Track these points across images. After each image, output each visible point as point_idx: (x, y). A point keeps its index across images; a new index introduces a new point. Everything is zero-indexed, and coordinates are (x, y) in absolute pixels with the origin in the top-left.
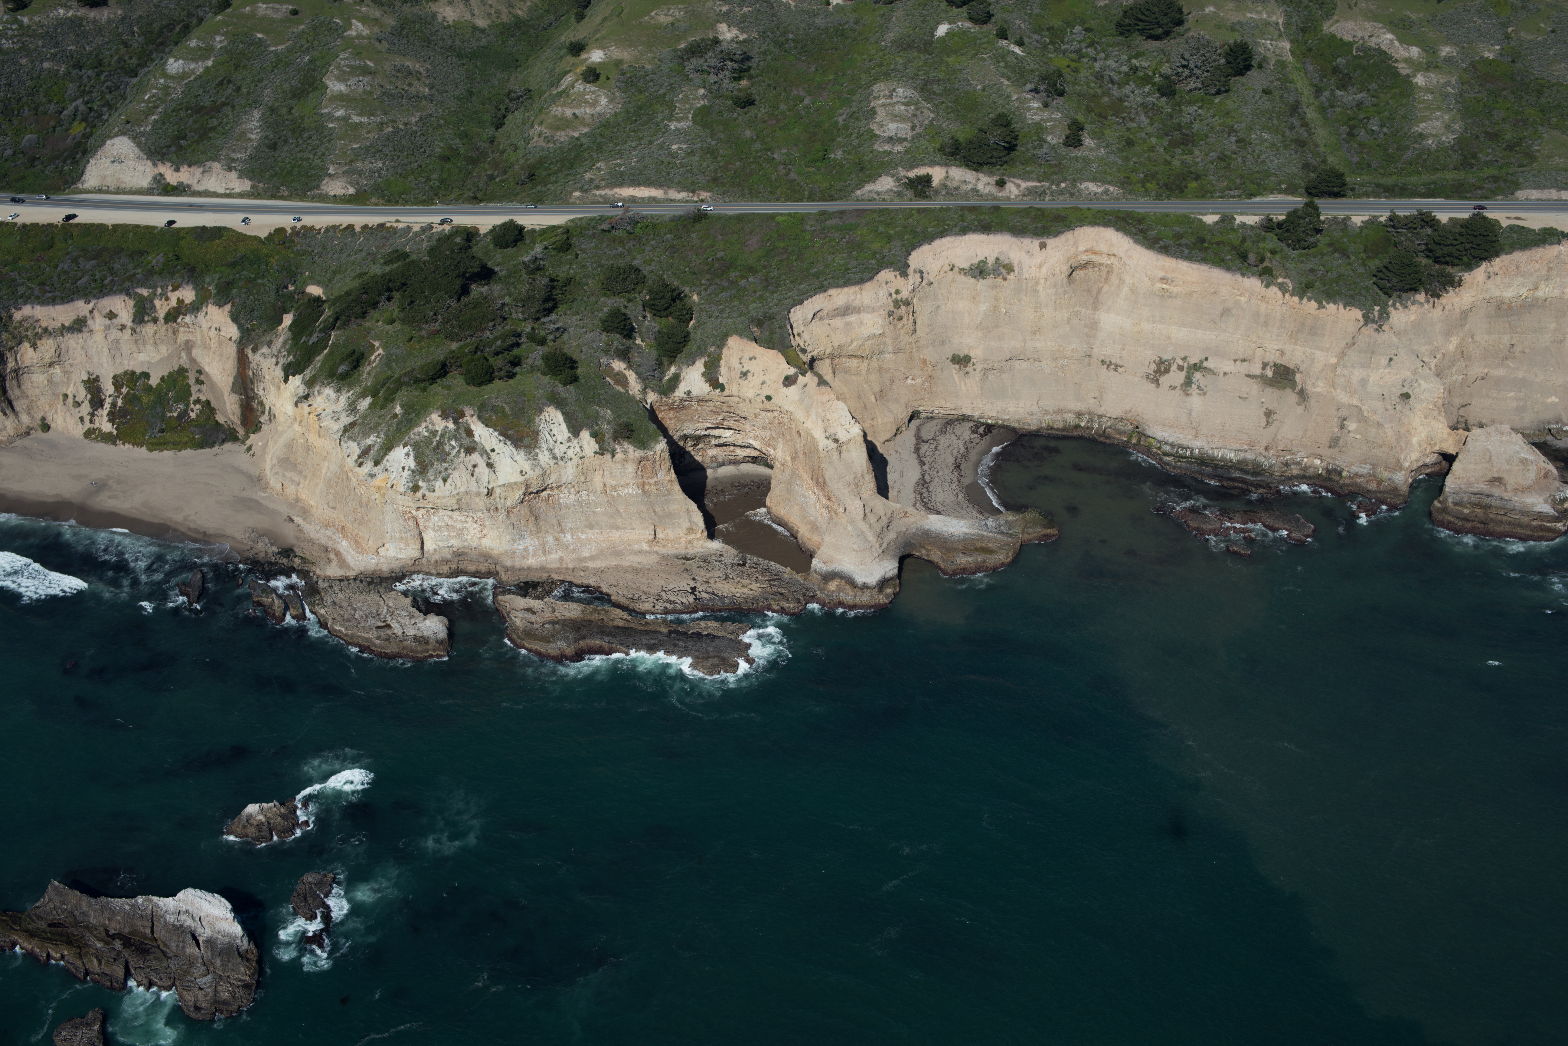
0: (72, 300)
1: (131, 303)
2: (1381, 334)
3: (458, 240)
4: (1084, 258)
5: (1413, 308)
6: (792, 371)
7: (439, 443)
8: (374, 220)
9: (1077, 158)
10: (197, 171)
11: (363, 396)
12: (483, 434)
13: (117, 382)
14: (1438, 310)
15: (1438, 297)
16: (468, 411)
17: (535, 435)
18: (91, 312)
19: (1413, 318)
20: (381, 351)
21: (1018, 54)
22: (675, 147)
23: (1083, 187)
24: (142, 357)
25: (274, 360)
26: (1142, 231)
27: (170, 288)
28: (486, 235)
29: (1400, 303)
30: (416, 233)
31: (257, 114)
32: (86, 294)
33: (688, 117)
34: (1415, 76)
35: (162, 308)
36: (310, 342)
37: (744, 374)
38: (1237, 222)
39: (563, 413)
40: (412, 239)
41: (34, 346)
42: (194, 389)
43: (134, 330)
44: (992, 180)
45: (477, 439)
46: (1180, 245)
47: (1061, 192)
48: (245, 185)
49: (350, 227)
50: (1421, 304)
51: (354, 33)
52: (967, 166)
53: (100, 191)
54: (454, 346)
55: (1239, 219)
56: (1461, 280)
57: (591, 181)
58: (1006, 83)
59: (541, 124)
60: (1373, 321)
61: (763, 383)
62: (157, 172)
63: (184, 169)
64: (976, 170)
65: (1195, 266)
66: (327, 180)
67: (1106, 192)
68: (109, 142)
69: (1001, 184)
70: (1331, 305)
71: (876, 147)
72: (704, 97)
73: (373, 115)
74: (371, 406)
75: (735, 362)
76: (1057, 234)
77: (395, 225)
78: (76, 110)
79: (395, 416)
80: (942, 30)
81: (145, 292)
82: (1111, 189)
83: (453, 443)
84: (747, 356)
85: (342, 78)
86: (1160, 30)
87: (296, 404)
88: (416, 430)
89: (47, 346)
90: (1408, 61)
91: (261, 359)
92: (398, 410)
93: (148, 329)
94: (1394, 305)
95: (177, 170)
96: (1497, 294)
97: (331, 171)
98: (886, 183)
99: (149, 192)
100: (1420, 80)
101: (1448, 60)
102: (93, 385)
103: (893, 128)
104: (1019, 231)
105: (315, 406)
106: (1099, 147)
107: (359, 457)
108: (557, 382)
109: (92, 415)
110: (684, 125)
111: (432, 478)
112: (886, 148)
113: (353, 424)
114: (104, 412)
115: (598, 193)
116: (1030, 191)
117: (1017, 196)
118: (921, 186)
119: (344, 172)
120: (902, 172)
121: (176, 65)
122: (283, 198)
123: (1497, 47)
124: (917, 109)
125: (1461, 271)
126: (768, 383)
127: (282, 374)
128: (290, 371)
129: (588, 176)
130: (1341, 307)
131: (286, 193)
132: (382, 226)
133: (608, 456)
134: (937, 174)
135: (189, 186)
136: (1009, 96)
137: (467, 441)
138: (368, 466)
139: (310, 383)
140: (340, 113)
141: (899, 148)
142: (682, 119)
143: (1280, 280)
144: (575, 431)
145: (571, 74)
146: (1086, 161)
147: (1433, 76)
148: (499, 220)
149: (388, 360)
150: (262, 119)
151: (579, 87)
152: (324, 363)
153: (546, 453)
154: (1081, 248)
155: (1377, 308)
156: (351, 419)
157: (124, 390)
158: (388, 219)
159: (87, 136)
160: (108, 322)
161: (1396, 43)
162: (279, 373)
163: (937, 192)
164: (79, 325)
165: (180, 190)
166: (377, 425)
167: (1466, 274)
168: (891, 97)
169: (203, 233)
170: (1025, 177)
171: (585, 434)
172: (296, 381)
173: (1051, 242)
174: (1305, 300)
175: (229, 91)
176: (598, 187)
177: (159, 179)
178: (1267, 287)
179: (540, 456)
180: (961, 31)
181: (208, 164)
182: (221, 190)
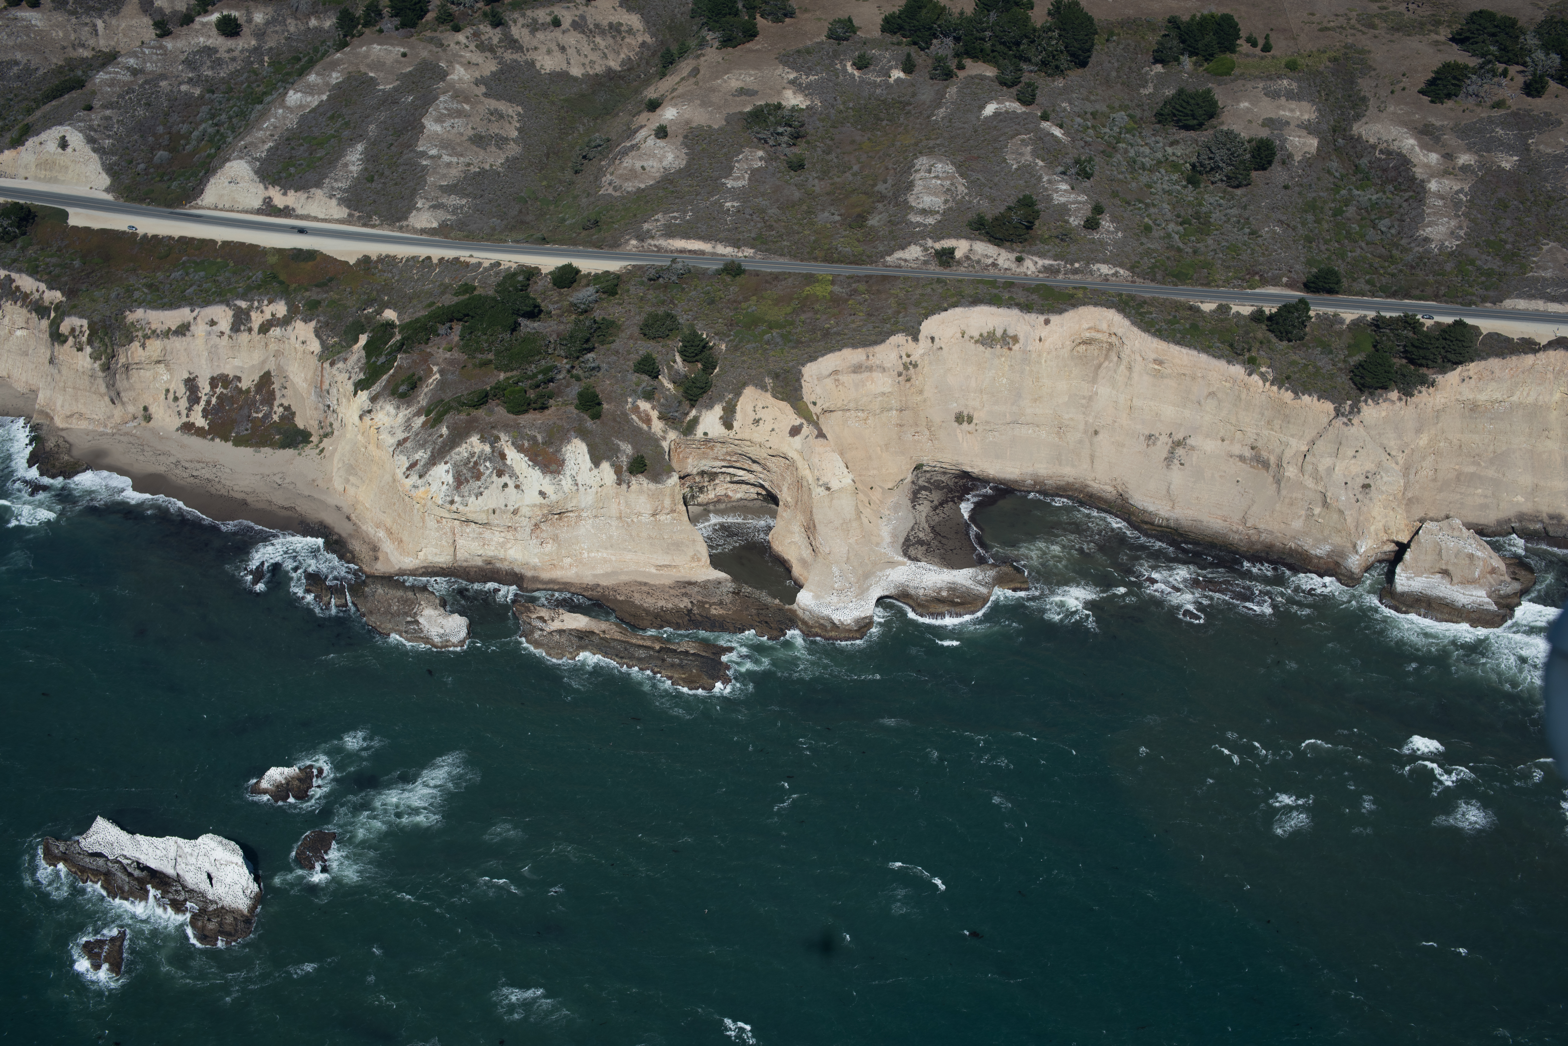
0: (179, 307)
1: (230, 313)
2: (1350, 427)
3: (520, 278)
4: (1086, 335)
5: (1384, 405)
6: (798, 421)
7: (476, 463)
8: (449, 254)
9: (1093, 241)
10: (302, 196)
11: (418, 414)
12: (515, 458)
13: (214, 382)
14: (1411, 408)
15: (1411, 395)
16: (504, 437)
17: (561, 463)
18: (195, 319)
19: (1384, 414)
20: (438, 376)
21: (1056, 137)
22: (728, 204)
23: (1095, 268)
24: (237, 362)
25: (347, 375)
26: (1141, 314)
27: (266, 302)
28: (546, 275)
29: (1373, 400)
30: (485, 268)
31: (360, 147)
32: (192, 304)
33: (744, 177)
34: (1429, 182)
35: (257, 319)
36: (379, 363)
37: (757, 422)
38: (1233, 311)
39: (588, 445)
40: (482, 273)
41: (143, 346)
42: (278, 394)
43: (230, 337)
44: (1013, 256)
45: (509, 462)
46: (1174, 330)
47: (1075, 272)
48: (342, 212)
49: (429, 258)
50: (1393, 402)
51: (456, 78)
52: (990, 241)
53: (216, 208)
54: (502, 376)
55: (1235, 309)
56: (1434, 381)
57: (648, 231)
58: (1041, 163)
59: (612, 174)
60: (1343, 414)
61: (773, 430)
62: (267, 195)
63: (291, 193)
64: (998, 246)
65: (1185, 351)
66: (414, 212)
67: (1116, 274)
68: (228, 165)
69: (1019, 260)
70: (1306, 396)
71: (909, 217)
72: (761, 159)
73: (462, 155)
74: (424, 424)
75: (750, 409)
76: (1061, 312)
77: (468, 260)
78: (205, 131)
79: (441, 436)
80: (990, 109)
81: (243, 304)
82: (1122, 271)
83: (488, 464)
84: (760, 405)
85: (439, 120)
86: (1195, 122)
87: (361, 417)
88: (457, 450)
89: (155, 346)
90: (1427, 166)
91: (336, 373)
92: (444, 431)
93: (244, 337)
94: (1366, 401)
95: (285, 194)
96: (1471, 397)
97: (419, 205)
98: (913, 252)
99: (259, 212)
100: (1433, 186)
101: (1465, 168)
102: (191, 384)
103: (928, 201)
104: (1026, 308)
105: (376, 420)
106: (1117, 229)
107: (408, 469)
108: (586, 417)
109: (189, 409)
110: (740, 184)
111: (466, 494)
112: (918, 219)
113: (405, 440)
114: (199, 408)
115: (652, 243)
116: (1046, 269)
117: (1033, 273)
118: (946, 257)
119: (431, 207)
120: (930, 243)
121: (294, 97)
122: (373, 226)
123: (1516, 158)
124: (952, 184)
125: (1435, 373)
126: (777, 430)
127: (353, 388)
128: (360, 386)
129: (646, 226)
130: (1315, 398)
131: (378, 222)
132: (457, 259)
133: (624, 486)
134: (962, 247)
135: (293, 210)
136: (1040, 177)
137: (499, 465)
138: (414, 478)
139: (373, 399)
140: (433, 152)
141: (931, 220)
142: (738, 178)
143: (1263, 369)
144: (596, 461)
145: (645, 129)
146: (1102, 243)
147: (1447, 182)
148: (560, 262)
149: (442, 385)
150: (365, 152)
151: (651, 141)
152: (388, 381)
153: (569, 479)
154: (1085, 326)
155: (1349, 402)
156: (406, 435)
157: (218, 390)
158: (463, 255)
159: (211, 157)
160: (208, 328)
161: (1417, 148)
162: (350, 387)
163: (959, 263)
164: (183, 330)
165: (286, 212)
166: (426, 442)
167: (1440, 377)
168: (930, 172)
169: (299, 255)
170: (1042, 255)
171: (605, 466)
172: (363, 396)
173: (1055, 319)
174: (1283, 390)
175: (338, 124)
176: (653, 237)
177: (268, 201)
178: (1250, 375)
179: (563, 483)
180: (1007, 112)
181: (313, 190)
182: (321, 216)
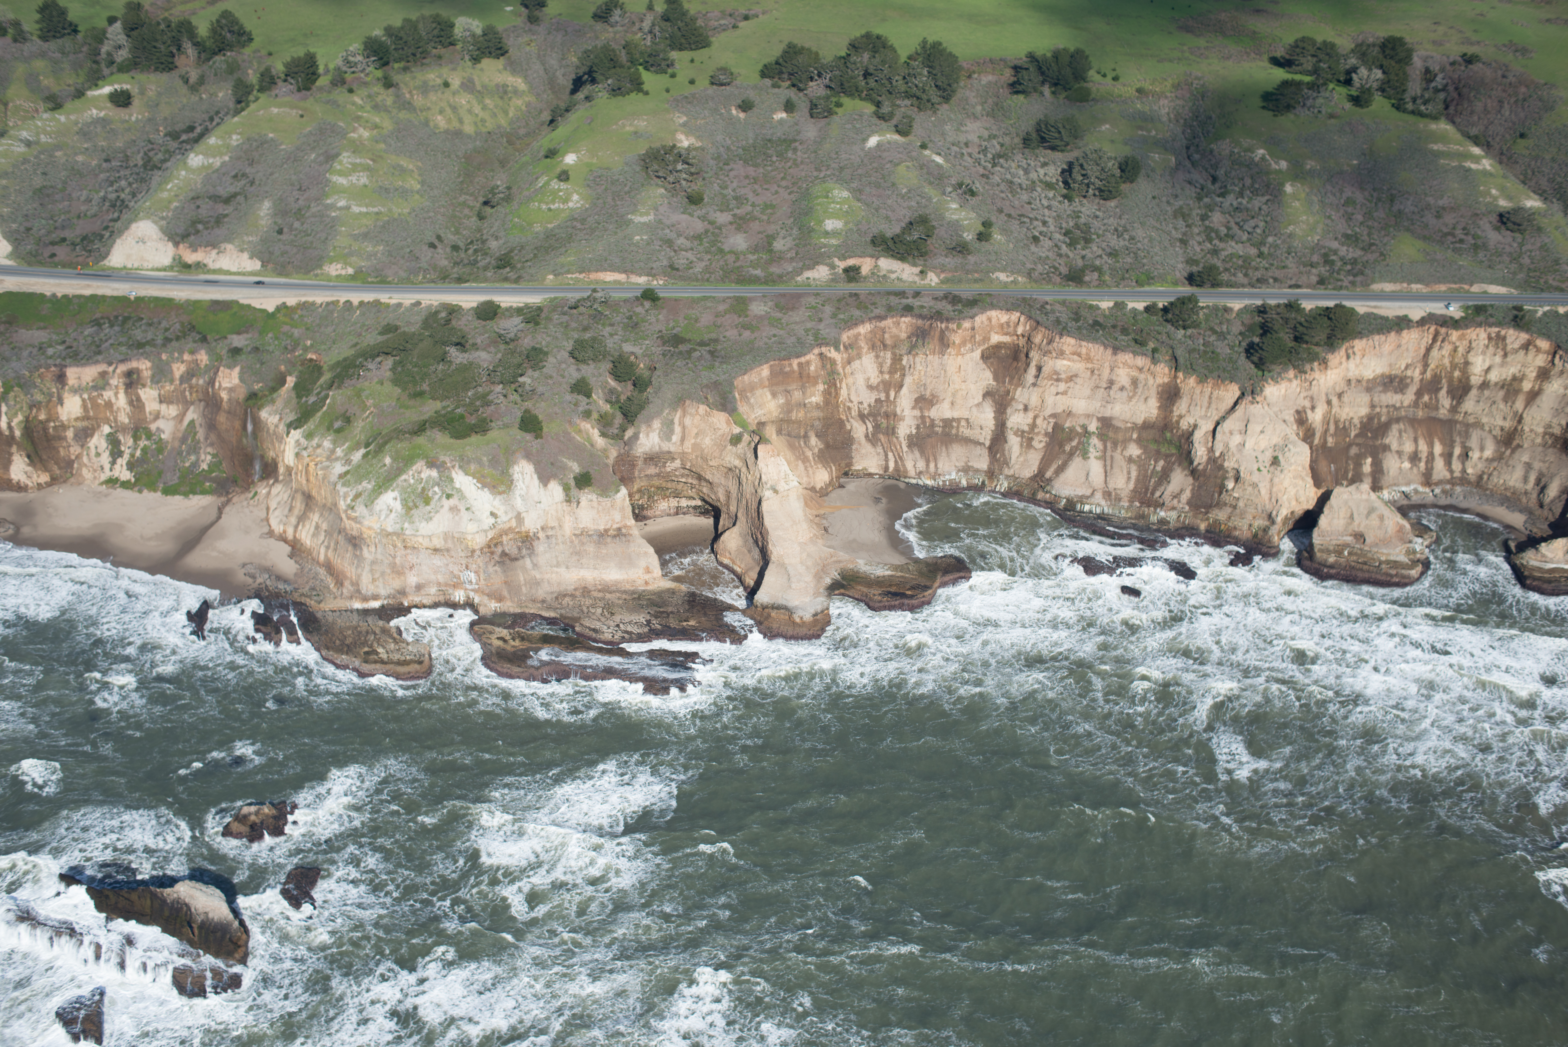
0: (95, 362)
1: (152, 364)
2: (1255, 405)
3: (443, 315)
4: (995, 338)
5: (1283, 384)
6: (736, 430)
7: (423, 489)
8: (369, 297)
9: (988, 252)
10: (213, 251)
11: (356, 447)
12: (463, 481)
13: (136, 435)
14: (1305, 384)
15: (1305, 373)
16: (450, 461)
17: (510, 483)
18: (113, 372)
19: (1282, 392)
20: (373, 409)
21: (938, 163)
22: (638, 238)
23: (994, 276)
25: (278, 415)
26: (1046, 314)
27: (186, 352)
28: (468, 311)
29: (1274, 379)
30: (406, 308)
31: (267, 203)
32: (109, 358)
33: (649, 213)
35: (178, 369)
36: (310, 402)
37: (696, 434)
38: (1128, 307)
39: (534, 466)
40: (404, 313)
41: (61, 403)
42: (205, 442)
43: (151, 389)
44: (916, 270)
45: (457, 485)
46: (1080, 327)
47: (976, 281)
48: (255, 264)
49: (349, 302)
50: (1290, 380)
51: (356, 136)
52: (893, 257)
54: (439, 405)
56: (1325, 359)
57: (563, 266)
58: (928, 186)
59: (519, 218)
60: (1248, 394)
61: (713, 440)
62: (176, 252)
63: (201, 249)
64: (902, 261)
66: (328, 262)
67: (1014, 281)
68: (134, 225)
69: (923, 273)
70: (1211, 380)
71: (815, 239)
72: (662, 195)
73: (371, 206)
74: (364, 457)
75: (687, 422)
76: (970, 316)
77: (388, 301)
79: (385, 465)
80: (873, 141)
81: (163, 356)
82: (1019, 278)
83: (436, 489)
84: (698, 417)
85: (344, 173)
86: (1062, 143)
88: (404, 477)
89: (73, 402)
90: (1279, 171)
91: (268, 414)
92: (388, 460)
93: (165, 388)
94: (1267, 381)
95: (195, 251)
96: (1356, 373)
97: (332, 254)
98: (821, 272)
99: (169, 269)
100: (1288, 189)
101: (1313, 172)
102: (113, 438)
103: (829, 224)
105: (313, 456)
106: (1008, 241)
107: (352, 501)
108: (529, 437)
109: (113, 464)
110: (646, 219)
111: (417, 520)
112: (823, 241)
113: (347, 473)
114: (122, 462)
115: (569, 276)
116: (948, 280)
117: (937, 284)
118: (853, 274)
119: (344, 256)
120: (836, 262)
121: (196, 159)
122: (289, 276)
124: (850, 208)
125: (1325, 351)
126: (717, 441)
127: (285, 428)
128: (292, 425)
129: (560, 261)
130: (1219, 382)
131: (292, 272)
132: (377, 302)
133: (574, 503)
134: (867, 264)
135: (205, 265)
136: (930, 198)
137: (448, 488)
138: (360, 509)
139: (308, 437)
140: (342, 203)
141: (834, 242)
142: (644, 214)
143: (1167, 358)
144: (544, 481)
145: (547, 174)
146: (996, 253)
147: (1299, 185)
148: (480, 298)
149: (379, 417)
150: (273, 207)
151: (554, 185)
152: (322, 419)
153: (519, 498)
154: (993, 329)
155: (1252, 382)
156: (346, 468)
157: (142, 443)
158: (383, 297)
159: (115, 221)
160: (128, 382)
161: (1268, 157)
162: (282, 428)
163: (865, 279)
164: (103, 384)
165: (198, 267)
166: (368, 473)
167: (1329, 354)
168: (827, 197)
169: (217, 305)
170: (943, 268)
171: (554, 484)
172: (298, 434)
173: (966, 323)
174: (1188, 376)
175: (243, 183)
176: (568, 272)
177: (178, 258)
178: (1154, 363)
179: (514, 502)
180: (889, 143)
181: (223, 246)
182: (234, 269)
